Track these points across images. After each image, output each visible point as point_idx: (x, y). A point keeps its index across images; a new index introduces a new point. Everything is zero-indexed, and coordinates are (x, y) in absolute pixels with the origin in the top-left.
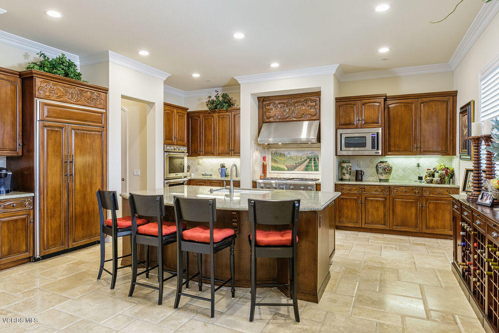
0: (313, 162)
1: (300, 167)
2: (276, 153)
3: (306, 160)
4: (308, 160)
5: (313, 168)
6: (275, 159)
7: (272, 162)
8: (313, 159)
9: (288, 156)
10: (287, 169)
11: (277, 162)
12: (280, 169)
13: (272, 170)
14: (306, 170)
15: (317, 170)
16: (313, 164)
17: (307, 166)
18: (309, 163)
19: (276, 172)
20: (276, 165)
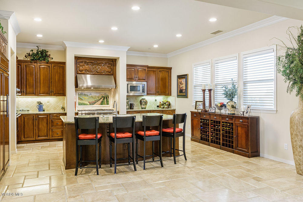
0: (105, 99)
1: (98, 103)
2: (81, 94)
3: (101, 98)
4: (103, 99)
5: (106, 103)
6: (81, 98)
7: (79, 99)
8: (105, 98)
9: (90, 96)
10: (89, 104)
11: (82, 99)
12: (84, 104)
13: (79, 105)
14: (102, 104)
15: (108, 104)
16: (105, 101)
17: (102, 102)
18: (103, 100)
19: (82, 106)
20: (82, 102)
